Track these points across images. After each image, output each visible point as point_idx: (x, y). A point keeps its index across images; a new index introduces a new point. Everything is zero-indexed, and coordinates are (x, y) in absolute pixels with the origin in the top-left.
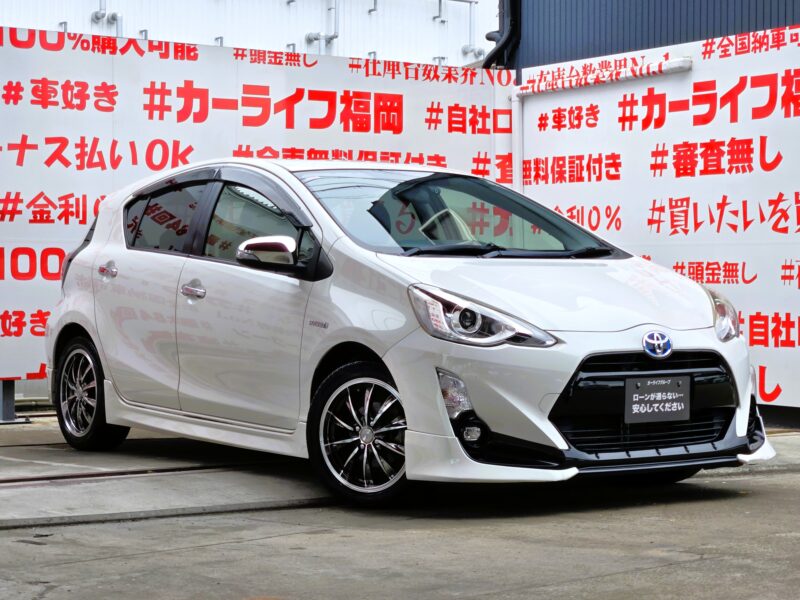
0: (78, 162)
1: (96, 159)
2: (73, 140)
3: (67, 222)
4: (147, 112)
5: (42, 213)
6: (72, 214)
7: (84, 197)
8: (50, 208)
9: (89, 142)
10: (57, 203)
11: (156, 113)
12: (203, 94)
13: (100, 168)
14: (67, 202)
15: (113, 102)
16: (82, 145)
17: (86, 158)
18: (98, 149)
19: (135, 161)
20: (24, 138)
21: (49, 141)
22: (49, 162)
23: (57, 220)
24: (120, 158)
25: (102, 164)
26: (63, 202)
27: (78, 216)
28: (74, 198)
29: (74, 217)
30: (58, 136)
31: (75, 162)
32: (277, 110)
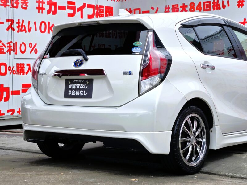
0: (17, 29)
1: (23, 28)
2: (16, 21)
3: (10, 54)
4: (38, 10)
5: (1, 49)
7: (16, 43)
8: (4, 48)
9: (21, 21)
10: (6, 45)
11: (41, 11)
12: (55, 4)
13: (24, 32)
14: (10, 45)
15: (27, 6)
16: (18, 23)
17: (20, 28)
18: (24, 25)
19: (36, 30)
21: (8, 21)
22: (8, 29)
23: (6, 53)
24: (31, 28)
25: (25, 30)
26: (8, 45)
27: (14, 51)
28: (12, 43)
29: (13, 51)
30: (11, 19)
31: (16, 29)
32: (78, 11)
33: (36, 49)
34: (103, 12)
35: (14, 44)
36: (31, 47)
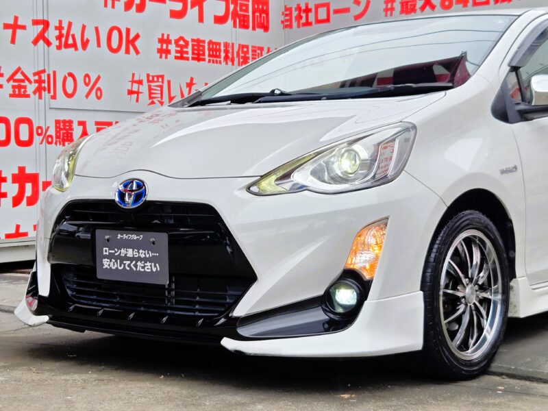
0: (57, 43)
1: (70, 41)
2: (53, 23)
3: (40, 97)
5: (20, 87)
6: (44, 89)
7: (54, 73)
8: (26, 83)
9: (65, 25)
10: (32, 78)
11: (109, 2)
13: (73, 49)
14: (40, 77)
16: (60, 28)
17: (63, 39)
18: (72, 33)
19: (99, 45)
20: (16, 19)
21: (36, 22)
22: (35, 42)
23: (32, 95)
24: (88, 41)
25: (74, 45)
26: (37, 78)
27: (49, 92)
28: (46, 74)
29: (47, 92)
30: (42, 18)
31: (55, 43)
32: (193, 6)
33: (99, 89)
34: (247, 10)
35: (49, 76)
36: (87, 85)
